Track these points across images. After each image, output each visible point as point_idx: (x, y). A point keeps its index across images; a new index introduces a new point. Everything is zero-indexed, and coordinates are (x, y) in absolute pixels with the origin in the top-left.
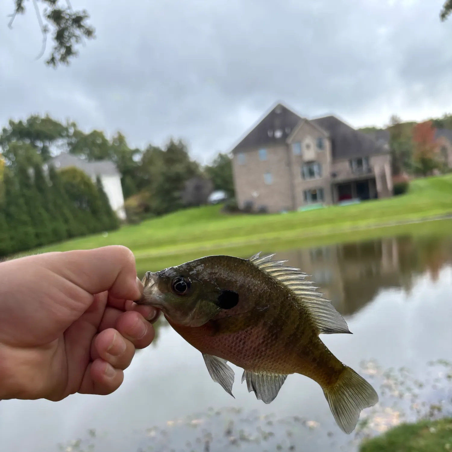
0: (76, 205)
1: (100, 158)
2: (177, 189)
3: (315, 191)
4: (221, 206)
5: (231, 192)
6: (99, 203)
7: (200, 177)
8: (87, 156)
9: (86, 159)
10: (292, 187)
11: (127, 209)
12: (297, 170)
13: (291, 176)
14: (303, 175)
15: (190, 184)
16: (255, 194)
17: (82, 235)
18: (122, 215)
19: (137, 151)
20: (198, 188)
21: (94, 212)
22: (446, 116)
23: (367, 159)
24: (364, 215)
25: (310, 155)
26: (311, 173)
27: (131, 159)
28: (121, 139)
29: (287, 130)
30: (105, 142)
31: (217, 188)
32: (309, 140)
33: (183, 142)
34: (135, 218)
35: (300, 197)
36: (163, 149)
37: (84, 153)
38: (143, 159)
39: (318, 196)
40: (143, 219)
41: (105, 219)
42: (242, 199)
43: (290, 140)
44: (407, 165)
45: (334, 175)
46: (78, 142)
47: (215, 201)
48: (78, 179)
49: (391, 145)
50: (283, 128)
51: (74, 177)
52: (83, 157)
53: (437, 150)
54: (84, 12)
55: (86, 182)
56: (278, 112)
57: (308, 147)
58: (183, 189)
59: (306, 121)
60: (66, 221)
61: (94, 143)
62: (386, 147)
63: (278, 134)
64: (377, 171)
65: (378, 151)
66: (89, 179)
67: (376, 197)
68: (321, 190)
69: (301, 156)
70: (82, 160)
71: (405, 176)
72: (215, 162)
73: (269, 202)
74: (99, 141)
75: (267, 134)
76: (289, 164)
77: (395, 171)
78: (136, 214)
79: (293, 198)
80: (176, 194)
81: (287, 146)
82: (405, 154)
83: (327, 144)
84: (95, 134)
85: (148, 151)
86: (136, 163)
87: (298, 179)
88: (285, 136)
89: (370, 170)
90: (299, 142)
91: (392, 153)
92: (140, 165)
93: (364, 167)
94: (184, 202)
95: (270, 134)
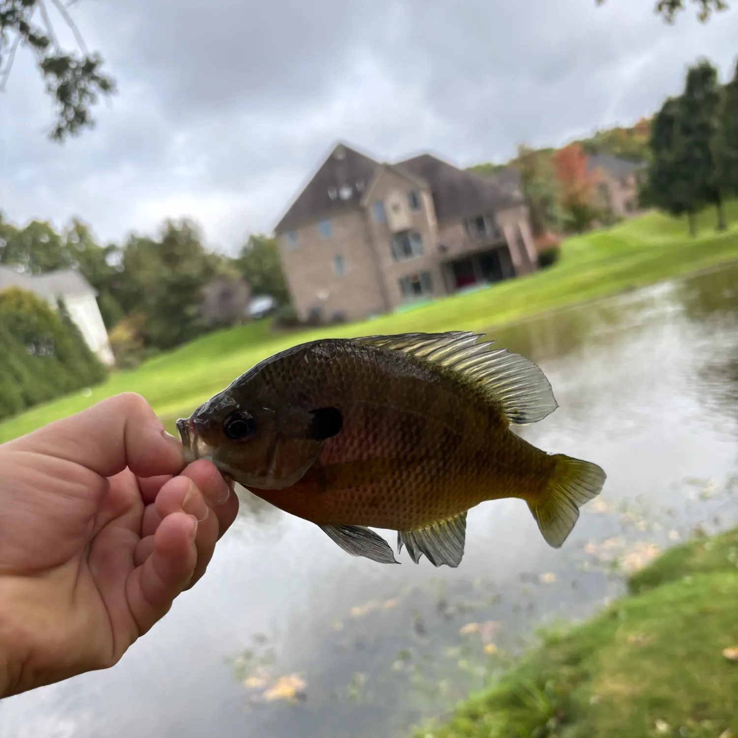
0: (31, 350)
1: (51, 268)
2: (190, 301)
3: (415, 277)
4: (271, 320)
5: (282, 296)
6: (69, 342)
7: (223, 278)
8: (27, 268)
9: (27, 271)
10: (380, 276)
11: (114, 347)
12: (384, 248)
13: (376, 258)
14: (394, 255)
15: (210, 291)
16: (323, 295)
17: (49, 398)
18: (106, 357)
19: (111, 249)
20: (226, 295)
21: (61, 358)
22: (598, 134)
23: (491, 216)
24: (501, 306)
25: (400, 220)
26: (407, 251)
27: (103, 262)
28: (81, 231)
29: (359, 186)
30: (54, 240)
31: (257, 292)
32: (396, 198)
33: (190, 226)
34: (130, 359)
35: (395, 290)
36: (158, 239)
37: (22, 263)
38: (125, 262)
39: (422, 285)
40: (143, 358)
41: (82, 366)
42: (302, 306)
43: (365, 202)
44: (551, 219)
45: (443, 249)
46: (8, 244)
47: (258, 314)
48: (27, 306)
49: (525, 192)
50: (351, 183)
51: (20, 305)
52: (22, 269)
53: (593, 192)
54: (96, 55)
55: (41, 311)
56: (340, 156)
57: (396, 208)
58: (200, 300)
59: (388, 168)
60: (18, 378)
61: (35, 243)
62: (517, 194)
63: (346, 193)
64: (509, 234)
65: (506, 203)
66: (45, 304)
67: (513, 274)
68: (426, 276)
69: (386, 224)
70: (21, 274)
71: (550, 236)
72: (245, 250)
73: (346, 305)
74: (45, 239)
75: (328, 195)
76: (369, 240)
77: (537, 230)
78: (131, 351)
79: (384, 292)
80: (192, 310)
81: (363, 211)
82: (546, 202)
83: (426, 200)
84: (36, 229)
85: (130, 246)
86: (113, 268)
87: (388, 262)
88: (357, 196)
89: (498, 233)
90: (380, 203)
91: (528, 201)
92: (121, 270)
93: (488, 230)
94: (205, 321)
95: (332, 195)
